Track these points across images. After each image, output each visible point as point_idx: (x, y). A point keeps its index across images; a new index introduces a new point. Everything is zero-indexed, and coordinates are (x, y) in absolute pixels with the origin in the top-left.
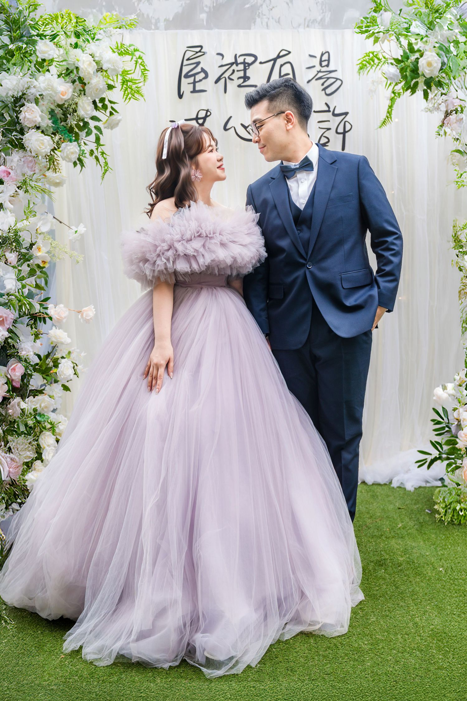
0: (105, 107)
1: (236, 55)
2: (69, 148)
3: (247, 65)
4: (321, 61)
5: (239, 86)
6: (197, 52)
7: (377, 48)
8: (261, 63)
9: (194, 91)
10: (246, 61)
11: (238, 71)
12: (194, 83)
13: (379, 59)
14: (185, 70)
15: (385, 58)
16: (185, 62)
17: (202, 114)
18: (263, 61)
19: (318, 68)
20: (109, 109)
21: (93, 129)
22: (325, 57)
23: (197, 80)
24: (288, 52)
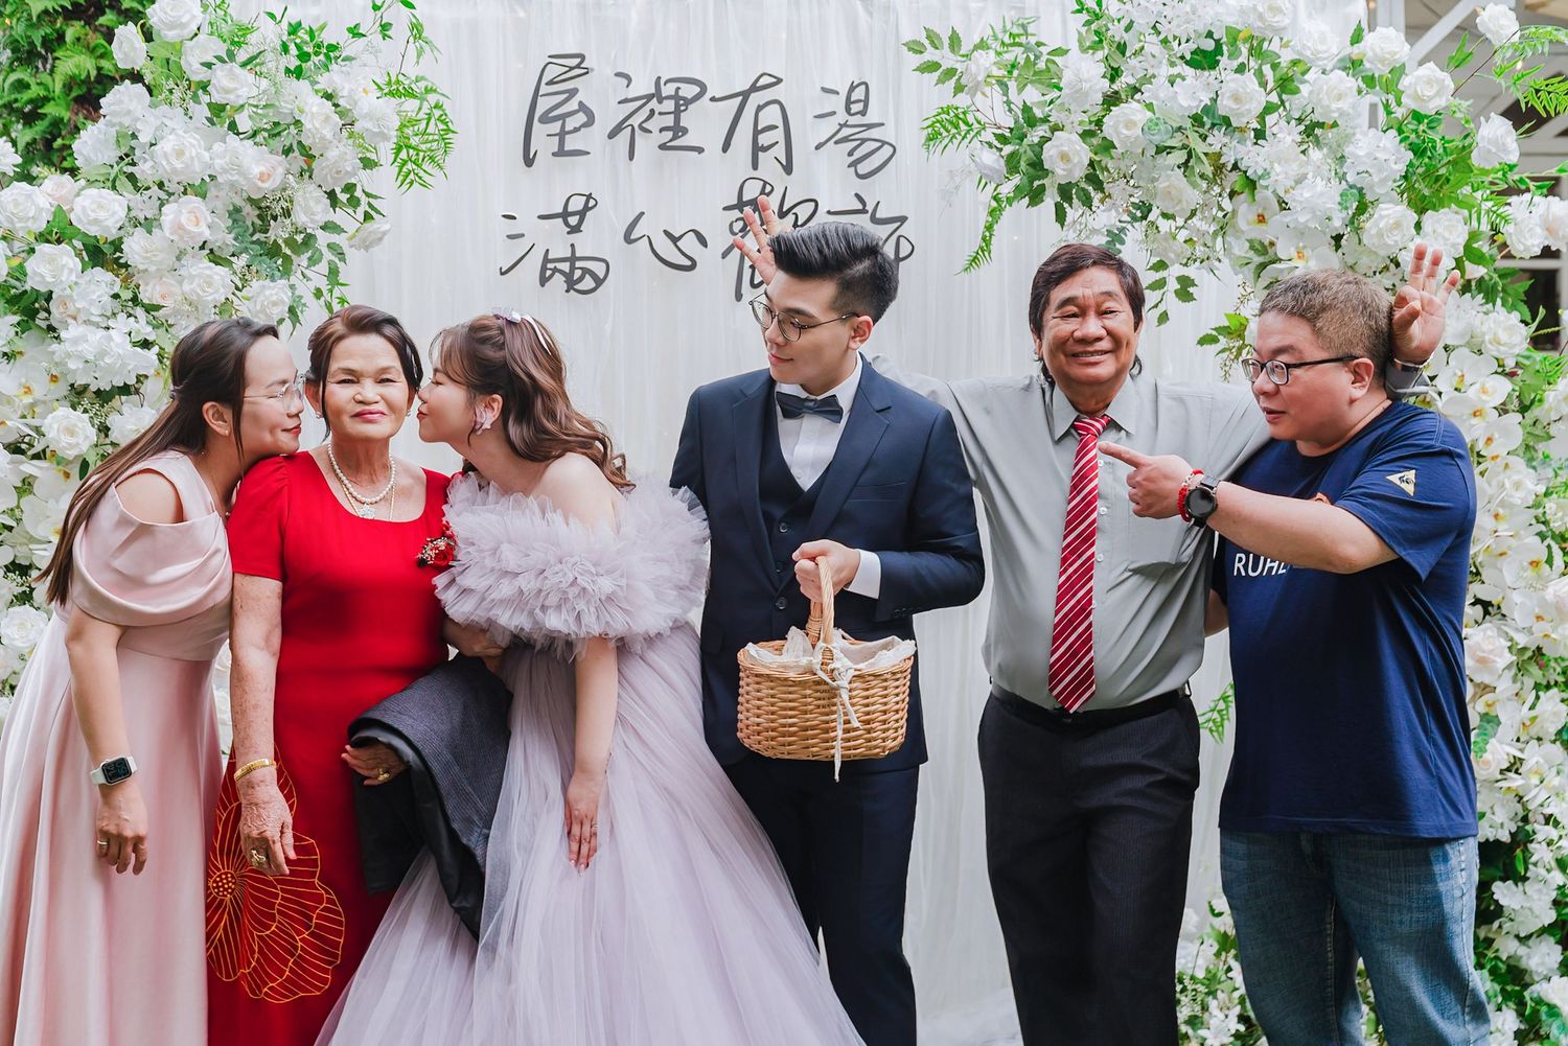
0: (354, 202)
1: (658, 80)
2: (268, 293)
3: (681, 104)
4: (849, 102)
5: (663, 147)
6: (571, 69)
7: (962, 100)
8: (713, 99)
9: (561, 152)
10: (681, 93)
11: (660, 114)
12: (562, 134)
13: (966, 123)
14: (543, 105)
15: (979, 123)
16: (544, 89)
17: (577, 204)
18: (717, 97)
19: (842, 117)
20: (363, 207)
21: (325, 250)
22: (859, 94)
23: (568, 128)
24: (775, 80)
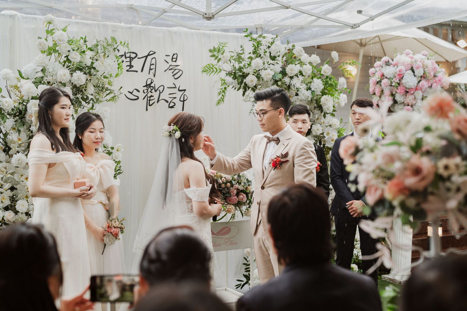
1: (125, 52)
3: (131, 59)
4: (172, 58)
5: (127, 71)
10: (131, 56)
11: (126, 62)
13: (216, 69)
15: (220, 69)
18: (139, 57)
22: (175, 56)
24: (154, 53)
